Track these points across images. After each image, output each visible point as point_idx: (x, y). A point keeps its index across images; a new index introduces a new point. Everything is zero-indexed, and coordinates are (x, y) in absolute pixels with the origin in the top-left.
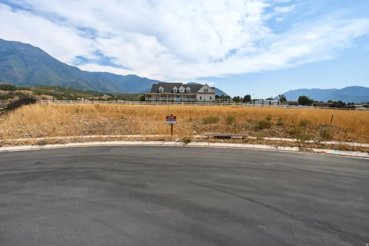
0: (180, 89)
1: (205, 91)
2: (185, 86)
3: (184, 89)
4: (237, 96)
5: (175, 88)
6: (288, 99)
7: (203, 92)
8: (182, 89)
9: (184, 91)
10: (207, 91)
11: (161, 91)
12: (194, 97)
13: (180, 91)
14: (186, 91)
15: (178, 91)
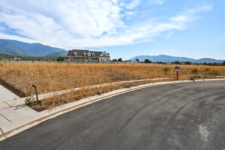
0: (88, 54)
1: (104, 55)
2: (91, 52)
3: (90, 54)
4: (115, 59)
5: (85, 53)
6: (140, 60)
7: (103, 56)
8: (89, 54)
9: (90, 55)
10: (105, 55)
11: (76, 55)
12: (97, 59)
13: (88, 55)
14: (92, 55)
15: (87, 55)
